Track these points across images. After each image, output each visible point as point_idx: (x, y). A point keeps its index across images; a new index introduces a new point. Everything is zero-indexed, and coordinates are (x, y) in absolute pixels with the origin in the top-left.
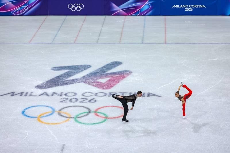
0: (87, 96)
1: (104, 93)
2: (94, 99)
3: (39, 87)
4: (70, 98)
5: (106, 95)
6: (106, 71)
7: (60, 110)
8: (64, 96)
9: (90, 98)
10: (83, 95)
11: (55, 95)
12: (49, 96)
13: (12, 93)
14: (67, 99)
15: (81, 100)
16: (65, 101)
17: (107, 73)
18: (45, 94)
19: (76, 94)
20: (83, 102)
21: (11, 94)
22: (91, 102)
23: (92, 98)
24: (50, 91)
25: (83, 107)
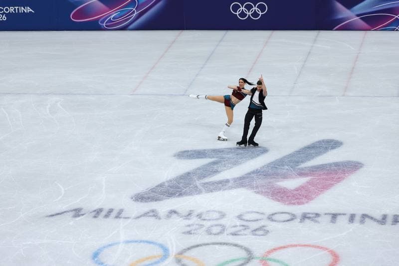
0: (250, 221)
1: (289, 213)
2: (265, 228)
3: (140, 198)
4: (207, 224)
5: (293, 217)
6: (302, 162)
7: (181, 253)
8: (194, 220)
9: (254, 225)
10: (240, 217)
11: (174, 216)
12: (160, 219)
13: (75, 210)
14: (202, 226)
15: (233, 230)
16: (195, 231)
17: (303, 165)
18: (151, 214)
19: (223, 215)
20: (238, 235)
21: (72, 213)
22: (256, 235)
23: (260, 225)
24: (164, 206)
25: (236, 245)
